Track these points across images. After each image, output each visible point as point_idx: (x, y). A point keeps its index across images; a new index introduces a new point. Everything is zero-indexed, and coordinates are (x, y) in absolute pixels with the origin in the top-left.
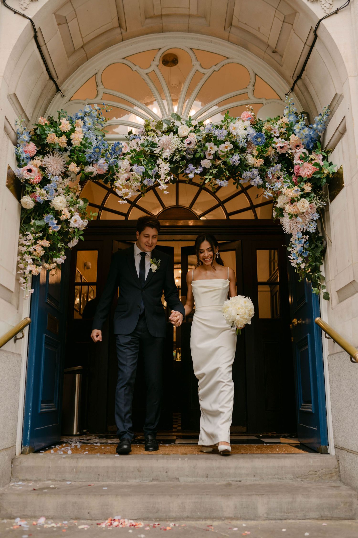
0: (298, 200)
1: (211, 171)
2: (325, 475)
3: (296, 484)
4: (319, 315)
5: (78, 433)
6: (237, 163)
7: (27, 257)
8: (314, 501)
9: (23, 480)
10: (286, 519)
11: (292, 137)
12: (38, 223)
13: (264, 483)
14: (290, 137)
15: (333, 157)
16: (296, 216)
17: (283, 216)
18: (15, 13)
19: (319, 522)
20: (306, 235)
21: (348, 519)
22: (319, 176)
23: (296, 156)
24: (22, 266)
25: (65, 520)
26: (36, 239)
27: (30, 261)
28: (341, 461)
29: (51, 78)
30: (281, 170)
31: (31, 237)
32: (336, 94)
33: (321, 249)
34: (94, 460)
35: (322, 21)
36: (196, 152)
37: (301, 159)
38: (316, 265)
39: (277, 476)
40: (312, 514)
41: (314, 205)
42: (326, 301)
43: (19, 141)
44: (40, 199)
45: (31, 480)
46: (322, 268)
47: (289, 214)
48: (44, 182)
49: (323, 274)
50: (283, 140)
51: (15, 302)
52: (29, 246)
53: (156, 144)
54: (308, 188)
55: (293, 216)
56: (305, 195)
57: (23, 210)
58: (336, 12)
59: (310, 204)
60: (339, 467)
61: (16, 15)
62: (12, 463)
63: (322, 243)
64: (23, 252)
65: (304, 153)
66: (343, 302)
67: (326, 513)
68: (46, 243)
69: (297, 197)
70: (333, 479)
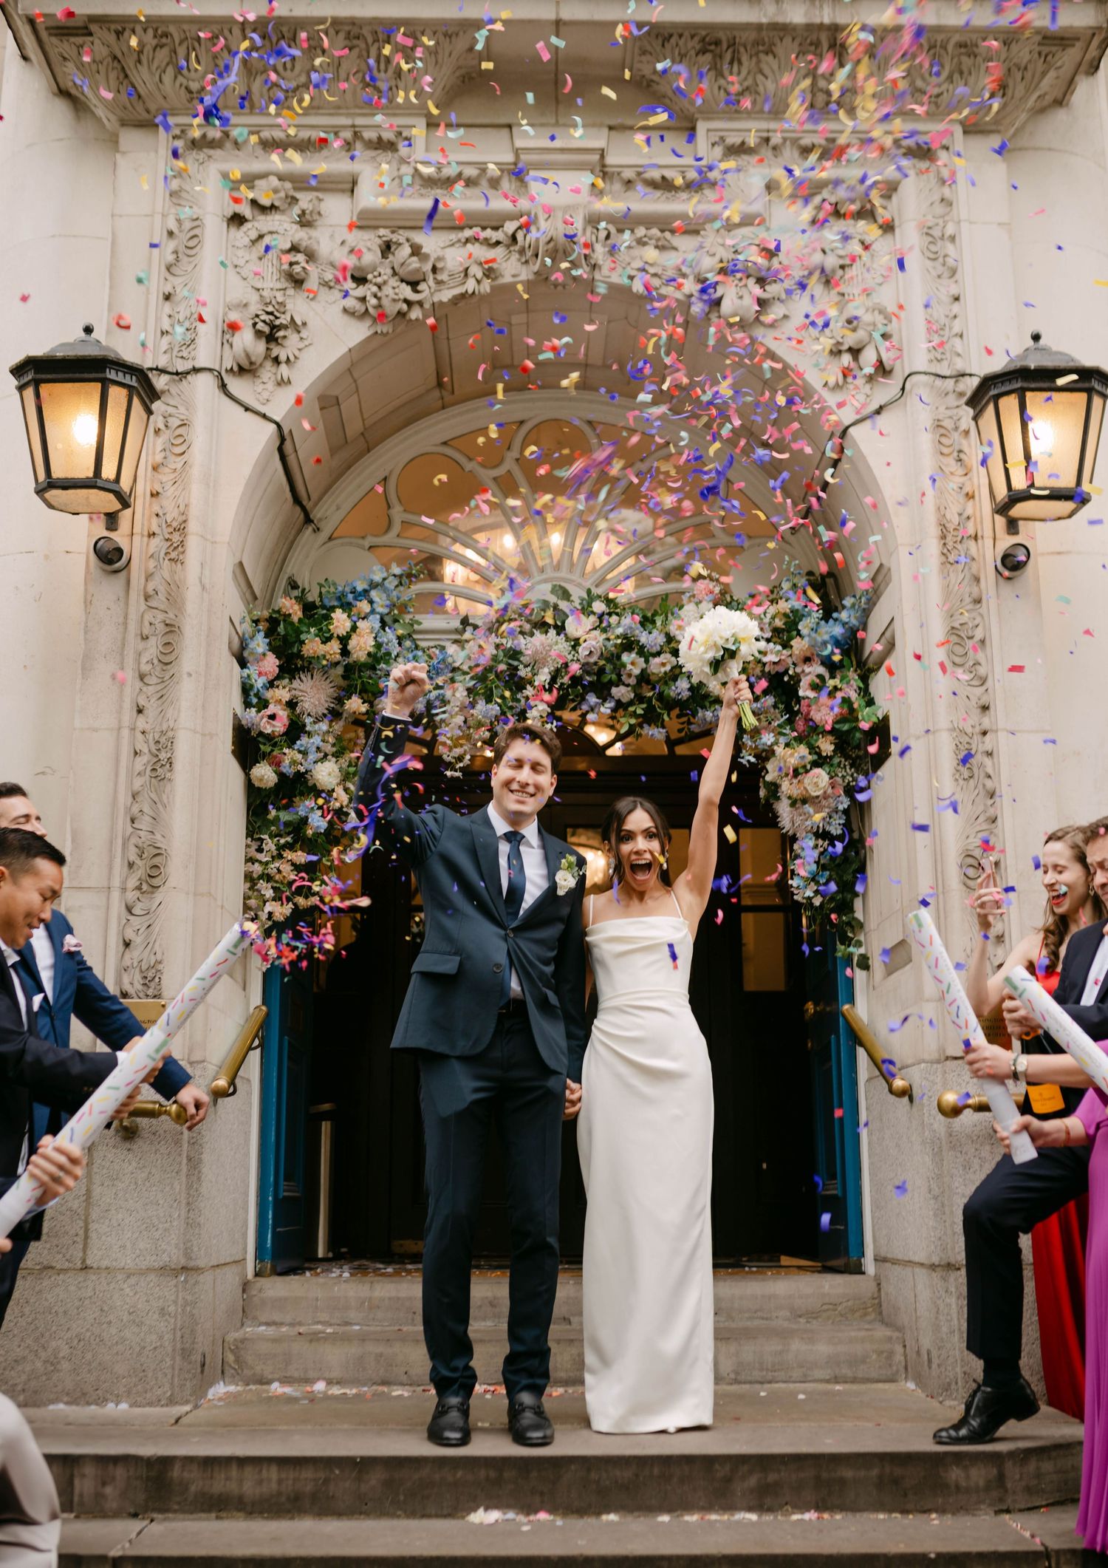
0: (807, 772)
1: (632, 709)
2: (853, 1311)
3: (794, 1326)
4: (851, 1000)
5: (330, 1255)
6: (686, 694)
7: (262, 885)
8: (823, 1349)
9: (267, 1324)
10: (770, 1382)
11: (796, 643)
12: (285, 816)
13: (733, 1325)
14: (792, 643)
15: (879, 683)
16: (804, 801)
17: (778, 799)
18: (247, 409)
19: (830, 1387)
20: (824, 840)
21: (885, 1381)
22: (846, 727)
23: (804, 683)
24: (253, 902)
25: (364, 1385)
26: (280, 848)
27: (269, 893)
28: (884, 1285)
29: (297, 500)
30: (775, 706)
31: (270, 845)
32: (881, 565)
33: (854, 866)
34: (405, 1285)
35: (851, 430)
36: (601, 671)
37: (815, 687)
38: (844, 899)
39: (759, 1314)
40: (819, 1374)
41: (839, 780)
42: (864, 973)
43: (246, 654)
44: (287, 768)
45: (282, 1324)
46: (858, 904)
47: (789, 798)
48: (295, 730)
49: (859, 915)
50: (779, 647)
51: (239, 976)
52: (267, 863)
53: (520, 653)
54: (827, 746)
55: (799, 802)
56: (820, 761)
57: (252, 790)
58: (879, 411)
59: (831, 778)
60: (879, 1297)
61: (248, 414)
62: (244, 1291)
63: (857, 853)
64: (255, 876)
65: (819, 676)
66: (895, 975)
67: (844, 1371)
68: (301, 857)
69: (804, 767)
70: (868, 1318)
